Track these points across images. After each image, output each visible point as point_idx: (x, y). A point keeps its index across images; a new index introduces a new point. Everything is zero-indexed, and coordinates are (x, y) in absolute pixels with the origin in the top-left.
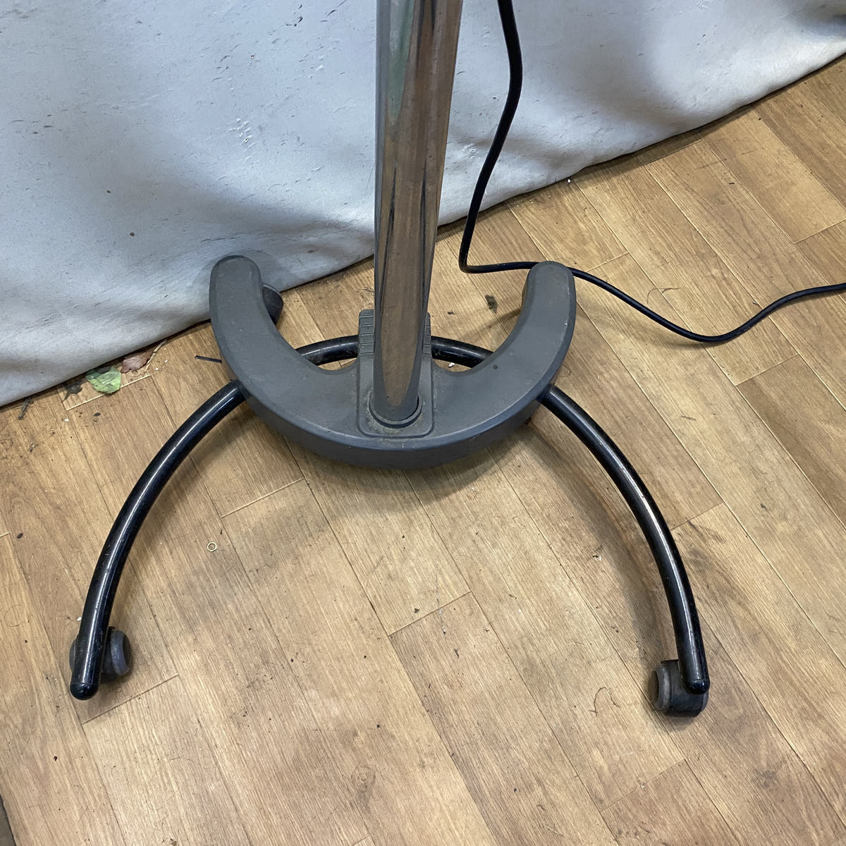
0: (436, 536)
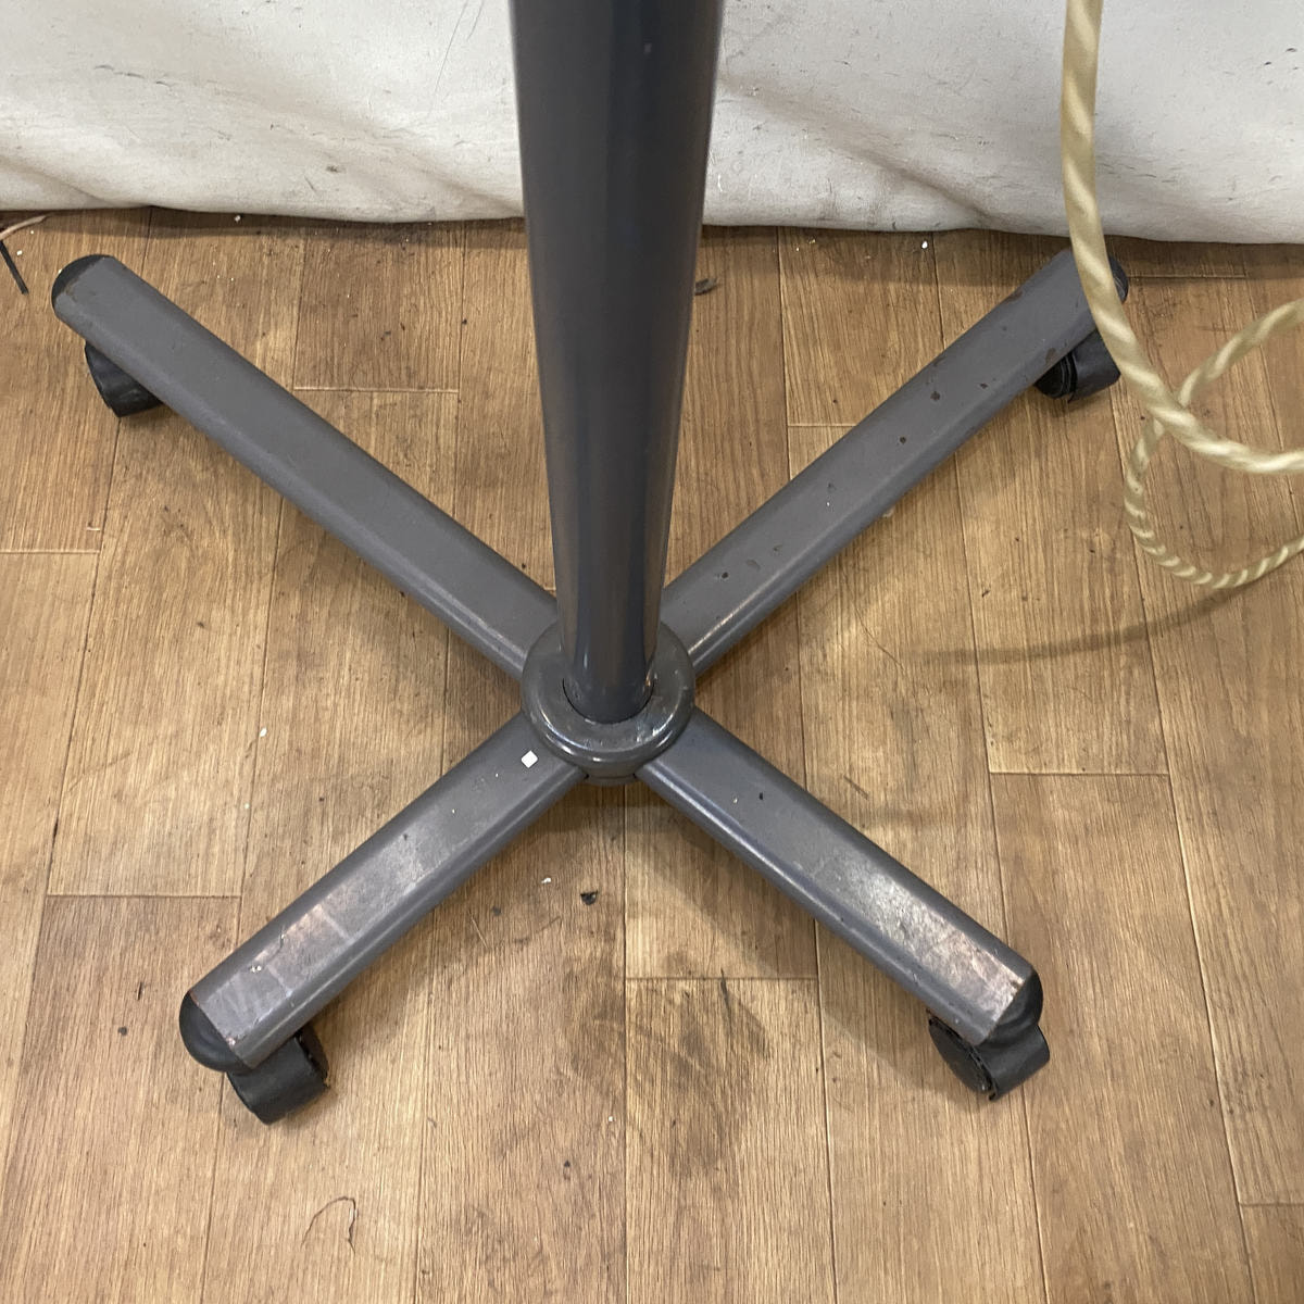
0: (247, 768)
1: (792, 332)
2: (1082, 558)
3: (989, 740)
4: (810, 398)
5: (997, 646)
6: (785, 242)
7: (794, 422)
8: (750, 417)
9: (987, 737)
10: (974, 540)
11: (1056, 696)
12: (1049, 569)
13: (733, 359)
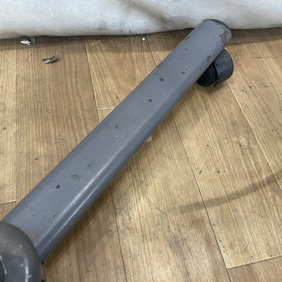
1: (95, 73)
2: (237, 149)
3: (222, 250)
4: (106, 98)
5: (213, 197)
6: (88, 42)
7: (100, 108)
8: (79, 108)
9: (221, 249)
10: (189, 148)
11: (246, 217)
12: (225, 157)
13: (69, 85)
